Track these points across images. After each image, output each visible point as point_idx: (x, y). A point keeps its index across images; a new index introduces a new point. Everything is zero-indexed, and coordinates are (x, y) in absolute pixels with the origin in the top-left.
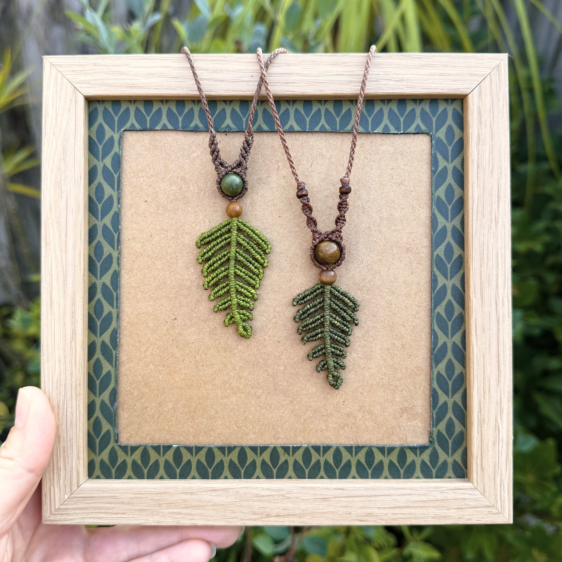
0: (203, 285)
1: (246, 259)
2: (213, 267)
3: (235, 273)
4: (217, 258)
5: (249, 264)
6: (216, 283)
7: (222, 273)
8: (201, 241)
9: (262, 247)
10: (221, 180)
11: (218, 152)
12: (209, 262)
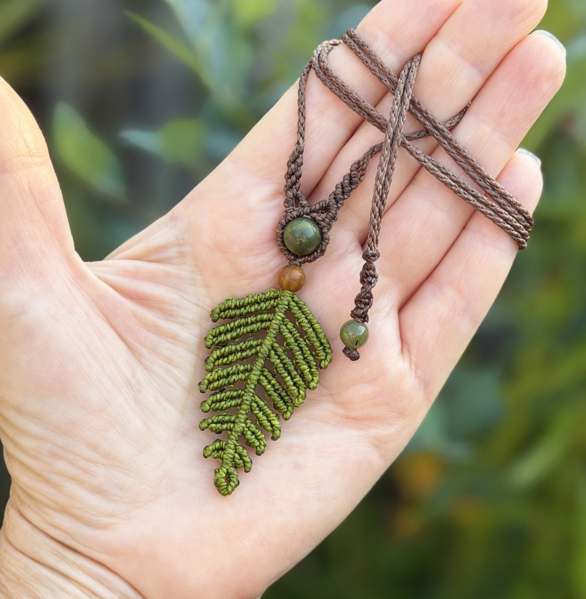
0: (200, 384)
1: (284, 364)
2: (225, 359)
3: (259, 381)
4: (238, 348)
5: (286, 374)
6: (221, 386)
7: (238, 374)
8: (221, 311)
9: (317, 355)
10: (287, 223)
11: (298, 177)
12: (223, 350)
